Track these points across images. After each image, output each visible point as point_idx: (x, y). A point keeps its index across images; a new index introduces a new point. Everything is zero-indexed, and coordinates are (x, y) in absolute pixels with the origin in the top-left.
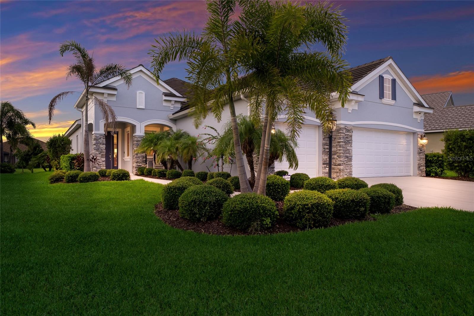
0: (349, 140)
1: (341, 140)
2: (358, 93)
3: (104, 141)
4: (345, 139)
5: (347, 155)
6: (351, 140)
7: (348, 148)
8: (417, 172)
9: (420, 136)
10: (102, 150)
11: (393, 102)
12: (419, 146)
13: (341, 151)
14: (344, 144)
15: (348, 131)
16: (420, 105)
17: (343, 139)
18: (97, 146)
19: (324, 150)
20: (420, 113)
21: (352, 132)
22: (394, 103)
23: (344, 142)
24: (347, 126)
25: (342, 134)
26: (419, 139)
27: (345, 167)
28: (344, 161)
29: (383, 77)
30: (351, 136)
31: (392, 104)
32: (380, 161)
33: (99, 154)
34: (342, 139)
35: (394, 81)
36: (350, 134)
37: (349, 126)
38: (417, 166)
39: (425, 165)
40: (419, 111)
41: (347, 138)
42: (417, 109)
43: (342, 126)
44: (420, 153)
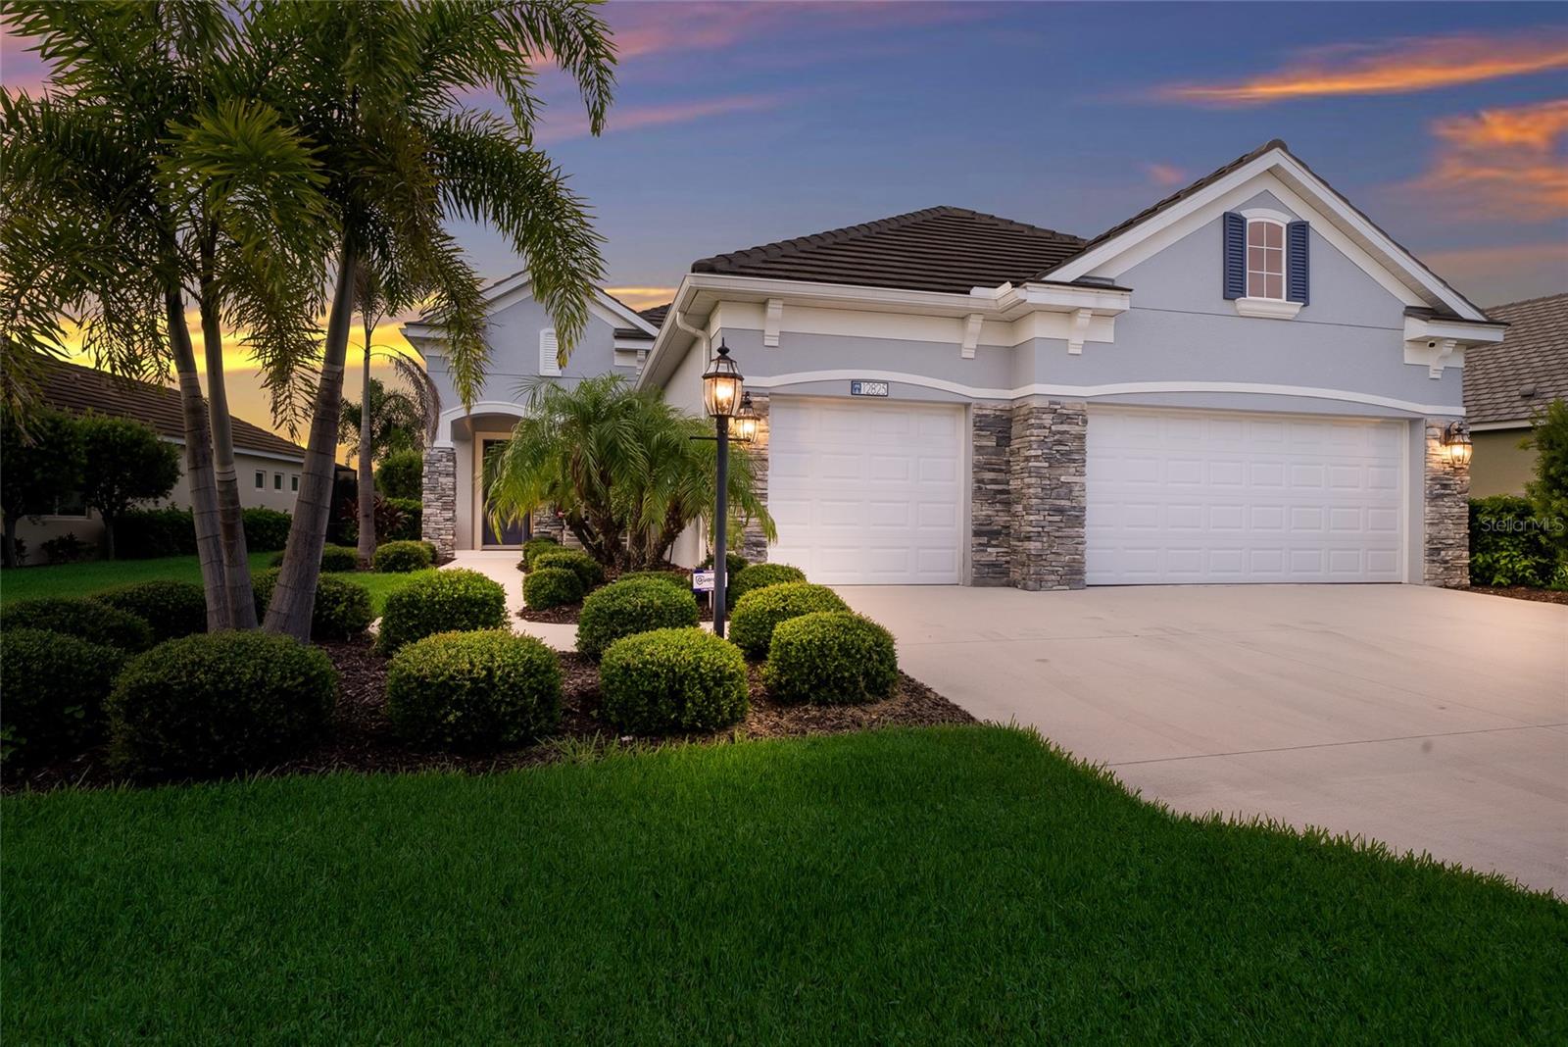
0: (1070, 452)
1: (1033, 453)
2: (1117, 284)
3: (449, 466)
4: (1051, 449)
5: (1058, 502)
6: (1082, 450)
7: (1063, 479)
8: (1424, 567)
9: (1438, 432)
10: (443, 490)
11: (1295, 307)
12: (1432, 470)
13: (1031, 491)
14: (1047, 464)
15: (1067, 419)
16: (1437, 313)
17: (1039, 448)
18: (432, 481)
19: (980, 488)
20: (1432, 345)
21: (1085, 422)
22: (1297, 310)
23: (1047, 459)
24: (1062, 400)
25: (1035, 432)
26: (1436, 444)
27: (1051, 546)
28: (1043, 524)
29: (1242, 221)
30: (1081, 437)
31: (1290, 317)
32: (1240, 527)
33: (437, 500)
34: (1034, 446)
35: (1299, 232)
36: (1074, 429)
37: (1070, 401)
38: (1422, 548)
39: (1467, 542)
40: (1432, 338)
41: (1060, 443)
42: (1417, 328)
43: (1035, 403)
44: (1441, 496)
